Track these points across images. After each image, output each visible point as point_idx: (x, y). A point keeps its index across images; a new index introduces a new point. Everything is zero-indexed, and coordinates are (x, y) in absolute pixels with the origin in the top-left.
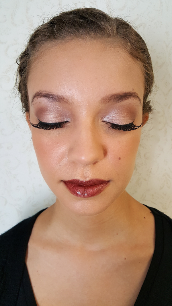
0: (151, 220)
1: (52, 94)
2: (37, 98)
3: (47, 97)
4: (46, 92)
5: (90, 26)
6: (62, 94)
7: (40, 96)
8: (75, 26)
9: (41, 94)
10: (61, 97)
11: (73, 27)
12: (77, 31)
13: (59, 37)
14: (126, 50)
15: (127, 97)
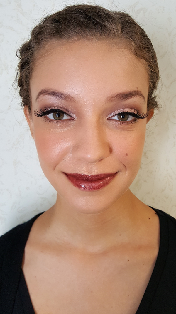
0: (155, 221)
1: (58, 92)
2: (43, 96)
3: (54, 95)
4: (53, 90)
5: (96, 26)
6: (68, 93)
7: (46, 94)
8: (81, 27)
9: (47, 91)
10: (67, 95)
11: (79, 28)
12: (83, 32)
13: (65, 36)
14: (131, 51)
15: (132, 96)
